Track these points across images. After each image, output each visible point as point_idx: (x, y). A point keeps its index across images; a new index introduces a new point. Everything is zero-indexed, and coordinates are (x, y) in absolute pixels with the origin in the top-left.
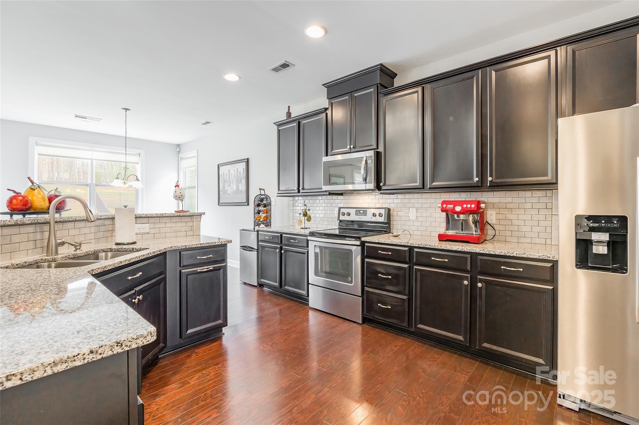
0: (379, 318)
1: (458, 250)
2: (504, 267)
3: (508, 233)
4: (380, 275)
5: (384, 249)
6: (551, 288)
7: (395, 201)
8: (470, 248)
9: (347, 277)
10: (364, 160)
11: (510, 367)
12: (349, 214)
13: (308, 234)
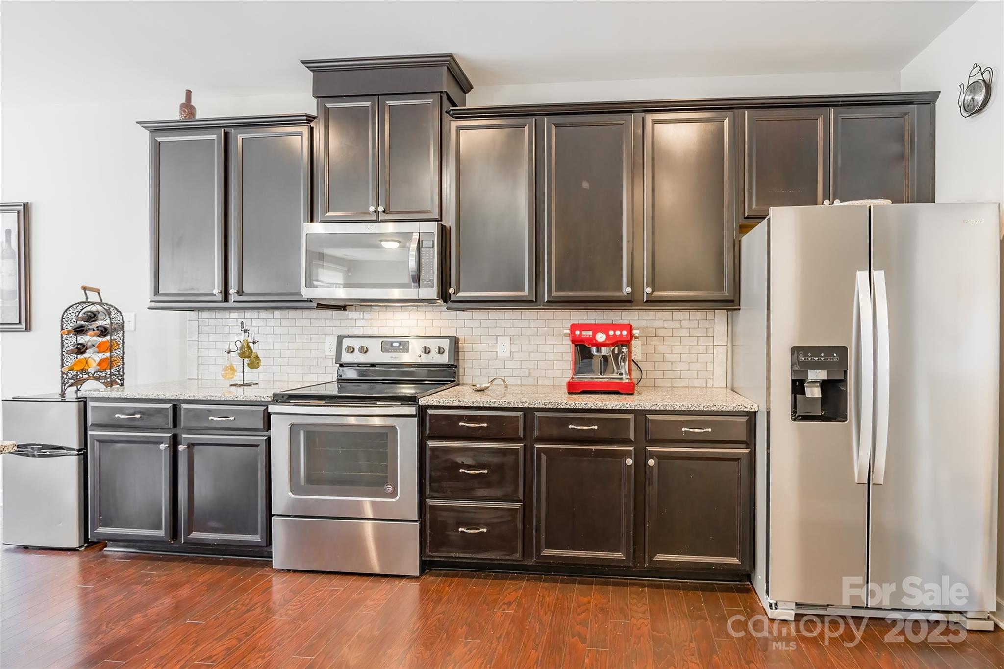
0: (462, 555)
1: (616, 408)
2: (686, 429)
3: (659, 374)
4: (464, 470)
5: (471, 419)
6: (747, 451)
7: (469, 323)
8: (636, 404)
9: (385, 483)
10: (416, 238)
11: (688, 581)
12: (364, 350)
13: (269, 399)
